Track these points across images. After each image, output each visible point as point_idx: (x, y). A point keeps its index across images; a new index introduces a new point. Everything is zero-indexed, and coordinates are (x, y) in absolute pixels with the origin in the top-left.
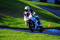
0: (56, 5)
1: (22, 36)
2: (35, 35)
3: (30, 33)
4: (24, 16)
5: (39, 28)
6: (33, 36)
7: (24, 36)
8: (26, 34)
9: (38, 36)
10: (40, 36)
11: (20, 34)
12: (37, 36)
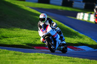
0: (64, 8)
1: (9, 58)
2: (30, 55)
3: (23, 53)
4: (39, 28)
5: (62, 47)
6: (27, 57)
7: (13, 58)
8: (16, 54)
9: (36, 57)
10: (39, 57)
11: (6, 55)
12: (33, 57)
